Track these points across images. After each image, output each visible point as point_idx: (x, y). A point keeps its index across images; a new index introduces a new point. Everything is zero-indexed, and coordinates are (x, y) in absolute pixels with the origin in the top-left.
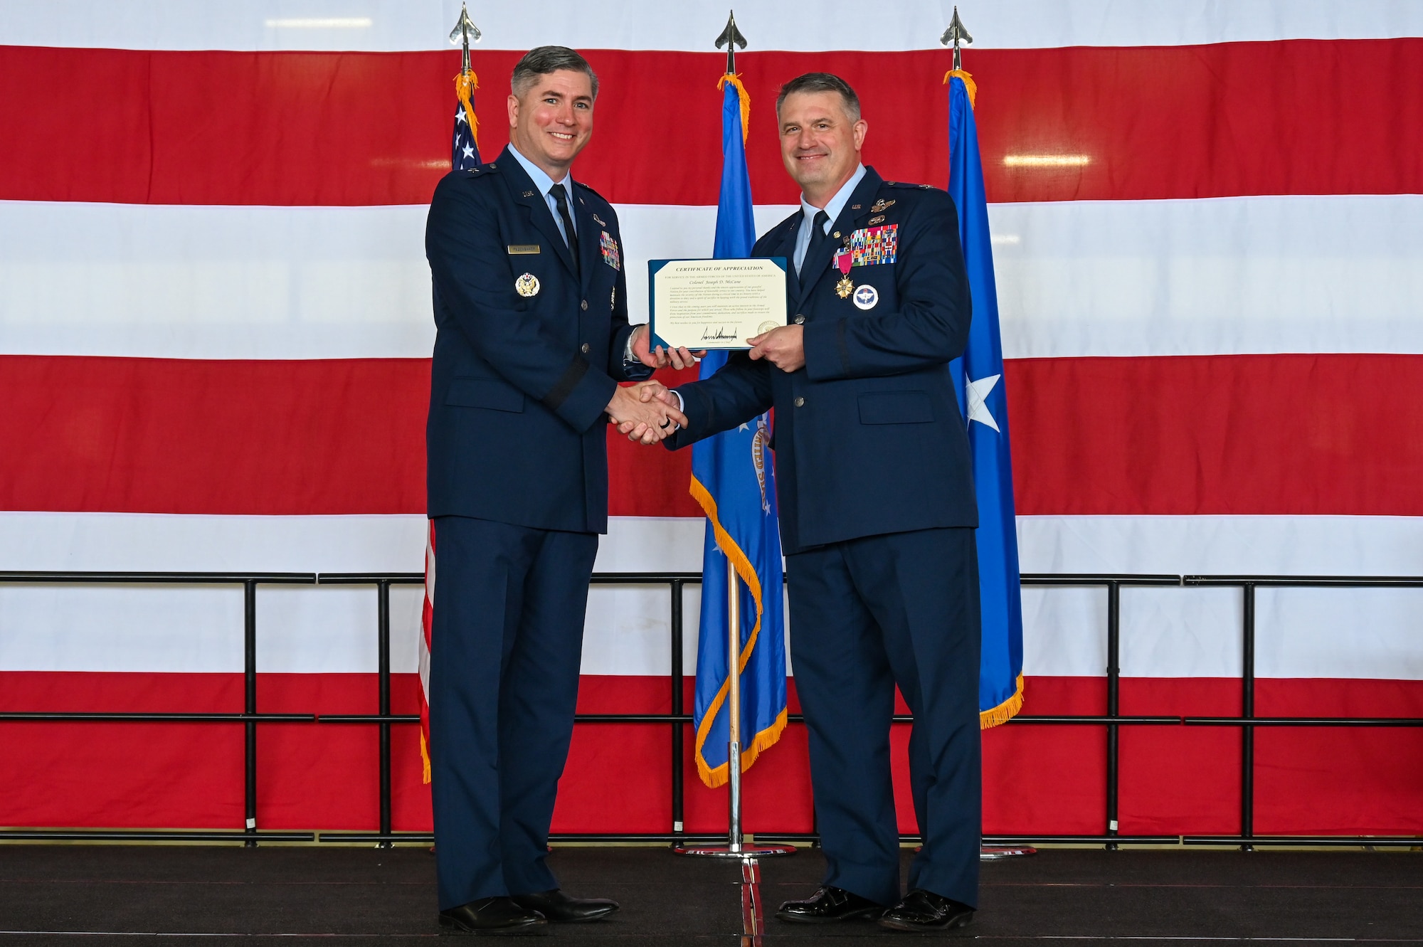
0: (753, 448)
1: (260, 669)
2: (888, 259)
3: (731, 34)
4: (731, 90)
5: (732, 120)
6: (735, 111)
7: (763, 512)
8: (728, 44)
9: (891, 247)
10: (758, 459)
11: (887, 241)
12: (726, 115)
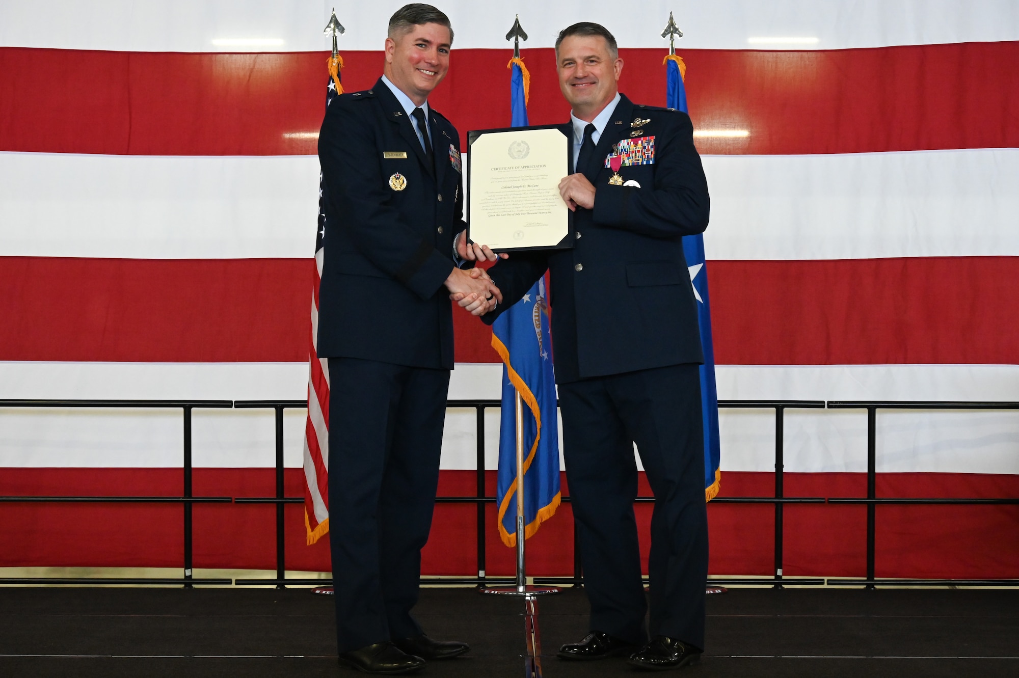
0: (534, 314)
1: (194, 465)
2: (648, 161)
3: (517, 31)
4: (517, 69)
5: (518, 89)
6: (519, 83)
7: (541, 359)
8: (515, 37)
9: (650, 152)
10: (537, 322)
11: (647, 148)
12: (514, 86)
